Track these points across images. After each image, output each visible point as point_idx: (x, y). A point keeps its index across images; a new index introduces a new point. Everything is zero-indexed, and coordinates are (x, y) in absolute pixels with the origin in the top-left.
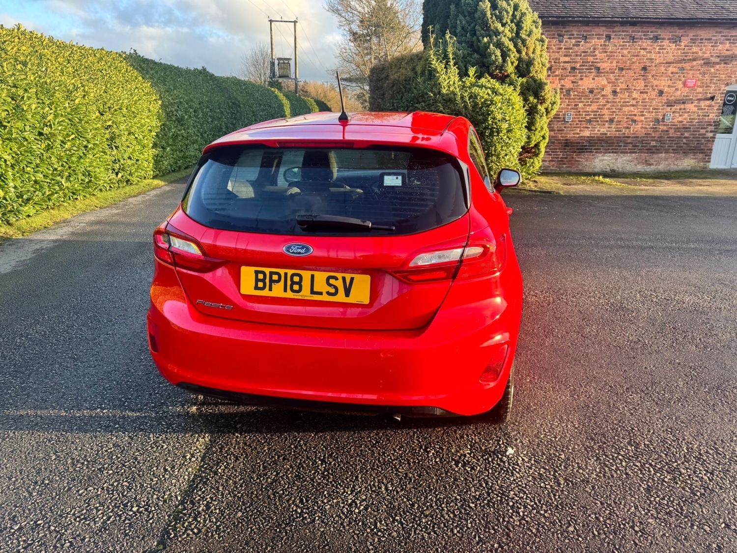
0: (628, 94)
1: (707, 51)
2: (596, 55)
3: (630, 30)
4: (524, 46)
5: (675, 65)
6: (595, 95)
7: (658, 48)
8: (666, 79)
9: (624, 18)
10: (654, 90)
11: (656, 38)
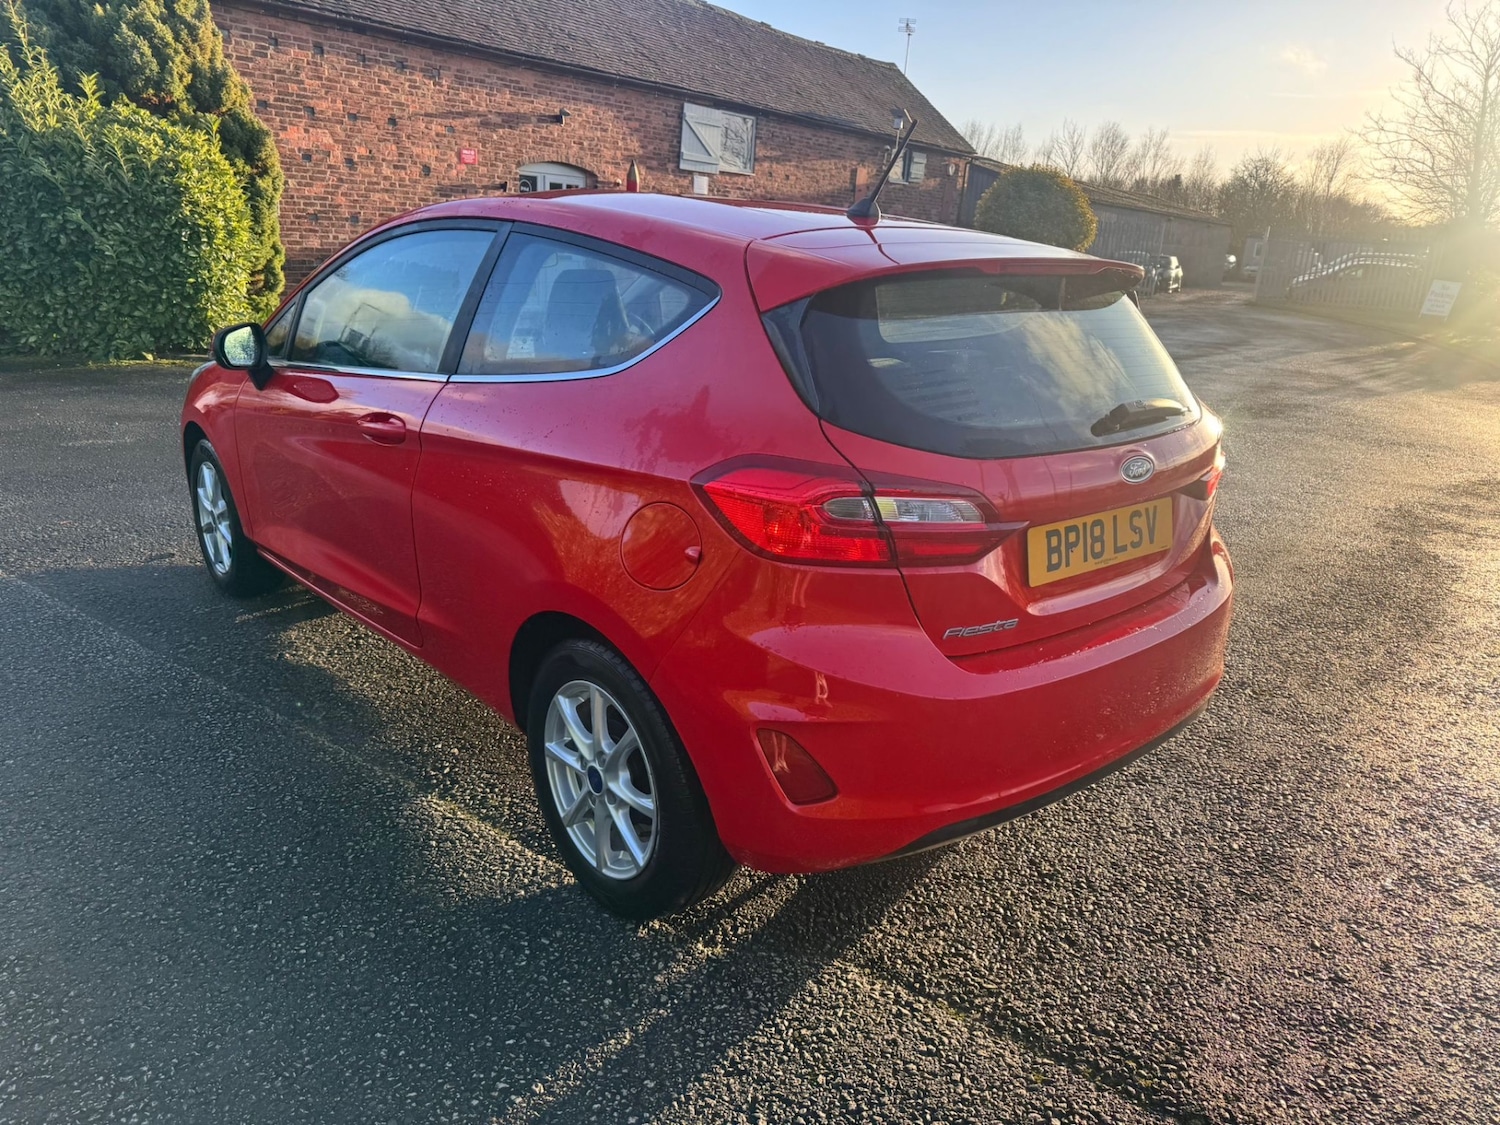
0: (373, 168)
1: (480, 100)
2: (302, 82)
3: (357, 40)
4: (194, 41)
5: (439, 120)
6: (316, 165)
7: (408, 84)
8: (430, 144)
9: (340, 14)
10: (415, 163)
11: (402, 66)
